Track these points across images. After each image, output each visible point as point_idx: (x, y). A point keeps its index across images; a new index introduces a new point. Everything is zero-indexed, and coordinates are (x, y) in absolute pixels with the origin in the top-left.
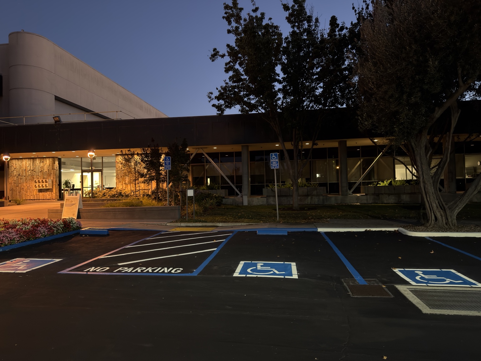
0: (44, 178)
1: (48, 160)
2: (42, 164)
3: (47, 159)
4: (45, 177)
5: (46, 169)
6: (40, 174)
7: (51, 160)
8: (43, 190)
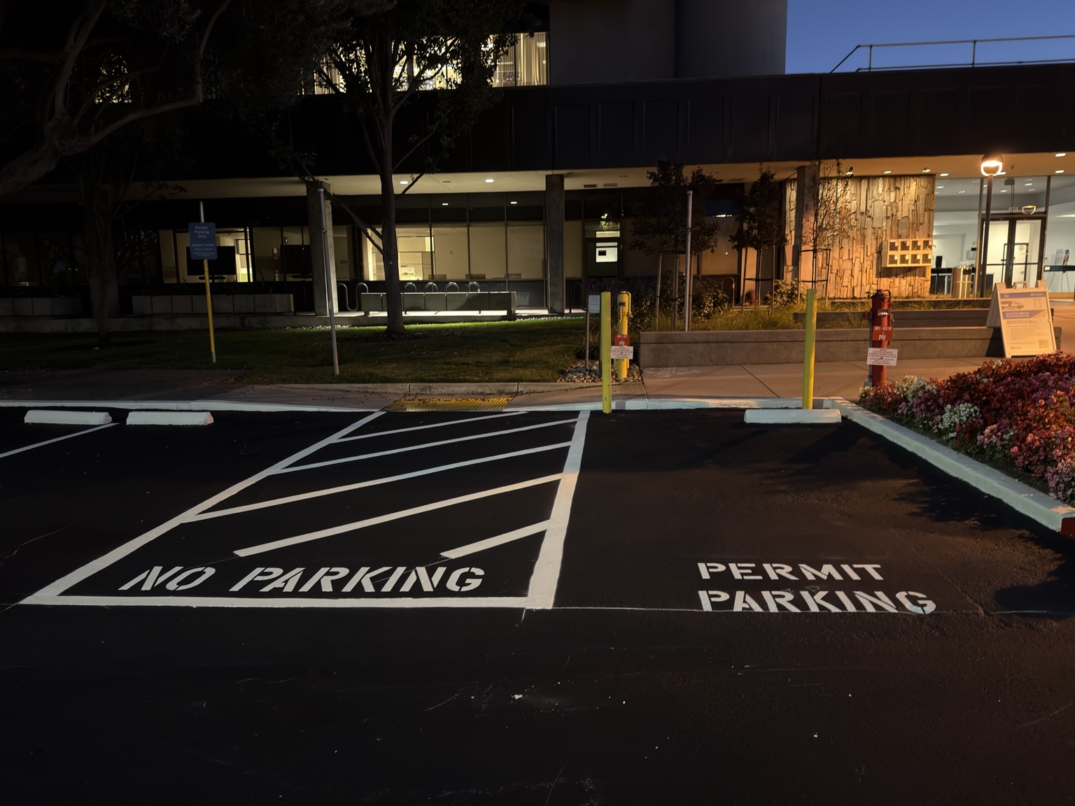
0: (899, 237)
1: (915, 183)
2: (893, 195)
3: (912, 180)
4: (903, 232)
5: (906, 209)
6: (884, 224)
7: (923, 182)
8: (894, 272)
